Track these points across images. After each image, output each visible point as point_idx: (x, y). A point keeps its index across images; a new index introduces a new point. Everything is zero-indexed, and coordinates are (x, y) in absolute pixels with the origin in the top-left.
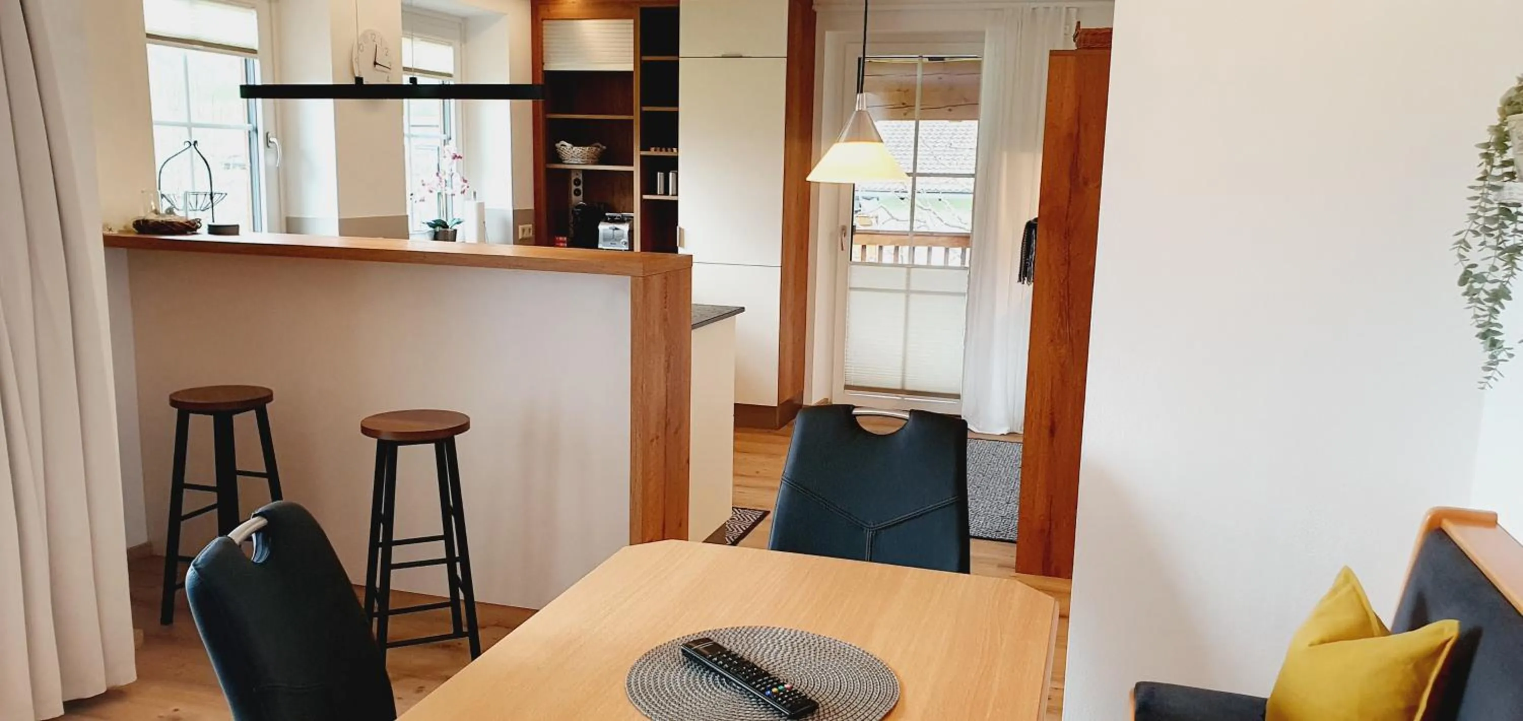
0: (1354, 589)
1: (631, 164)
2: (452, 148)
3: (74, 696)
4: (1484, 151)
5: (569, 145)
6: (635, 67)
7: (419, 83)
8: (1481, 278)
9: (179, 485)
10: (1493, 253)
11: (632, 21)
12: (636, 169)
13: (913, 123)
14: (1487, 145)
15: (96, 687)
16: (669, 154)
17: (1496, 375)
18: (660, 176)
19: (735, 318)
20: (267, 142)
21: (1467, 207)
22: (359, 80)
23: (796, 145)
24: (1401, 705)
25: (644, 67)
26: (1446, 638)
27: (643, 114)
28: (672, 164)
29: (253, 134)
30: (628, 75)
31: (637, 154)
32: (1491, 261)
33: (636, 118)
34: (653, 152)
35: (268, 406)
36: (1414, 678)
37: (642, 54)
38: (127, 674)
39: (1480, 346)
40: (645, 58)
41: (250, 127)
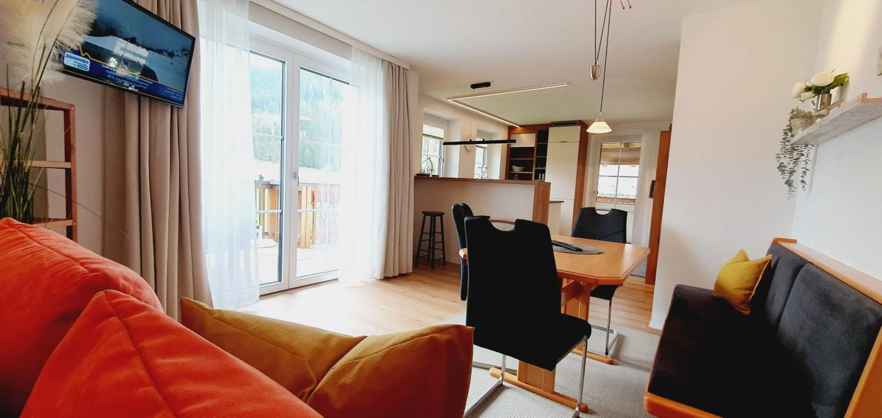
0: (743, 254)
1: (532, 171)
2: (485, 166)
3: (400, 273)
4: (784, 132)
5: (515, 167)
6: (535, 145)
7: (485, 140)
8: (785, 167)
9: (422, 232)
10: (789, 159)
11: (535, 134)
12: (533, 173)
13: (617, 166)
14: (785, 130)
15: (404, 272)
16: (543, 168)
17: (792, 195)
18: (540, 175)
19: (561, 204)
20: (443, 161)
21: (780, 147)
22: (471, 140)
23: (581, 166)
24: (753, 277)
25: (538, 146)
26: (768, 259)
27: (537, 158)
28: (544, 172)
29: (440, 159)
30: (532, 148)
31: (534, 169)
32: (788, 162)
33: (535, 159)
34: (538, 168)
35: (443, 216)
36: (758, 269)
37: (537, 142)
38: (411, 270)
39: (786, 187)
40: (539, 143)
41: (440, 157)
